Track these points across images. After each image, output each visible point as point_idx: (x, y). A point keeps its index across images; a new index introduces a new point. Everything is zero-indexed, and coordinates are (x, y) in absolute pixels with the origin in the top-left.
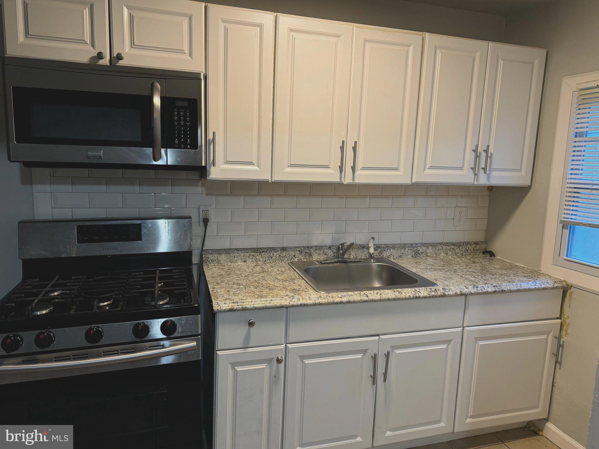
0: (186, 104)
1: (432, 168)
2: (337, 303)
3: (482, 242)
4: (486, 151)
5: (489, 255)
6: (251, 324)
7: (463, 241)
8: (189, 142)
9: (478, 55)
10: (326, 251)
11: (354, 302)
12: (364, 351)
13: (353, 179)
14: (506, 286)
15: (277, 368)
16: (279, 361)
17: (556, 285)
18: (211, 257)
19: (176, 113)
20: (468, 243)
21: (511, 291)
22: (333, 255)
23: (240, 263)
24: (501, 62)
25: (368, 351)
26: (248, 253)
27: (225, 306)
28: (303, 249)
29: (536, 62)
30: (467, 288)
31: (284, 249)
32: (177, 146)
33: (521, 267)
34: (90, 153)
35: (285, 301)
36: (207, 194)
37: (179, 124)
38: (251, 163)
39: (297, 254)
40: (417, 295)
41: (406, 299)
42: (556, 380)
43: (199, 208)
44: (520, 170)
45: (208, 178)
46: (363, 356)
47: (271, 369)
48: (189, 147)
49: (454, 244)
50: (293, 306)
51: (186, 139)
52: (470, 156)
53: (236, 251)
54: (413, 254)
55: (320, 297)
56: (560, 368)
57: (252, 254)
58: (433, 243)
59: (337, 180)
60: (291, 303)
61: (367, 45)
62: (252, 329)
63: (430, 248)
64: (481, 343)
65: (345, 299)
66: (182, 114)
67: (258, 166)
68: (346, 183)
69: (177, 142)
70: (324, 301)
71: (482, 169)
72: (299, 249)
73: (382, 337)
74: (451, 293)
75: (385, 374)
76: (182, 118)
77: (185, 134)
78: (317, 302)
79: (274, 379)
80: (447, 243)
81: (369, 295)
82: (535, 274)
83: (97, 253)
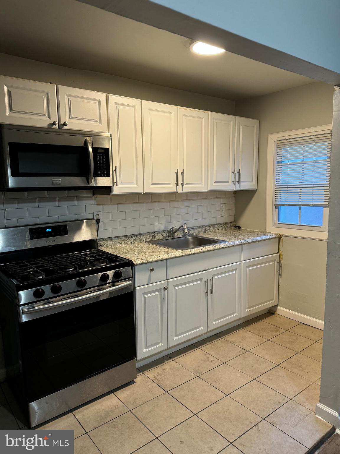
0: (103, 151)
1: (216, 182)
2: (189, 255)
3: (233, 222)
4: (238, 172)
5: (238, 228)
6: (151, 270)
7: (225, 222)
8: (105, 173)
9: (231, 123)
10: (162, 233)
11: (197, 253)
12: (201, 279)
13: (182, 190)
14: (257, 239)
15: (164, 293)
16: (165, 289)
17: (276, 236)
18: (102, 243)
19: (98, 156)
20: (227, 223)
21: (259, 241)
22: (166, 235)
23: (118, 245)
24: (241, 127)
25: (203, 279)
26: (122, 238)
27: (140, 262)
28: (150, 233)
29: (255, 126)
30: (241, 241)
31: (140, 235)
32: (99, 175)
33: (256, 231)
34: (54, 181)
35: (165, 256)
36: (97, 205)
37: (100, 163)
38: (133, 183)
39: (148, 237)
40: (222, 247)
41: (218, 249)
42: (280, 284)
43: (93, 213)
44: (252, 182)
45: (112, 193)
46: (201, 282)
47: (161, 295)
48: (105, 175)
49: (221, 224)
50: (170, 258)
51: (104, 171)
52: (231, 176)
53: (115, 238)
54: (204, 231)
55: (181, 252)
56: (281, 278)
57: (125, 239)
58: (212, 225)
59: (175, 191)
60: (169, 257)
61: (184, 118)
62: (152, 273)
63: (211, 227)
64: (249, 269)
65: (193, 252)
66: (101, 156)
67: (137, 185)
68: (179, 192)
69: (99, 173)
70: (184, 254)
71: (237, 182)
72: (148, 234)
73: (209, 271)
74: (236, 244)
75: (212, 290)
76: (101, 159)
77: (103, 168)
78: (181, 255)
79: (163, 299)
80: (218, 224)
81: (202, 249)
82: (265, 233)
83: (43, 245)
